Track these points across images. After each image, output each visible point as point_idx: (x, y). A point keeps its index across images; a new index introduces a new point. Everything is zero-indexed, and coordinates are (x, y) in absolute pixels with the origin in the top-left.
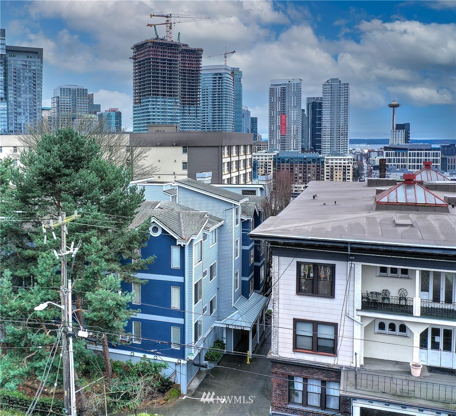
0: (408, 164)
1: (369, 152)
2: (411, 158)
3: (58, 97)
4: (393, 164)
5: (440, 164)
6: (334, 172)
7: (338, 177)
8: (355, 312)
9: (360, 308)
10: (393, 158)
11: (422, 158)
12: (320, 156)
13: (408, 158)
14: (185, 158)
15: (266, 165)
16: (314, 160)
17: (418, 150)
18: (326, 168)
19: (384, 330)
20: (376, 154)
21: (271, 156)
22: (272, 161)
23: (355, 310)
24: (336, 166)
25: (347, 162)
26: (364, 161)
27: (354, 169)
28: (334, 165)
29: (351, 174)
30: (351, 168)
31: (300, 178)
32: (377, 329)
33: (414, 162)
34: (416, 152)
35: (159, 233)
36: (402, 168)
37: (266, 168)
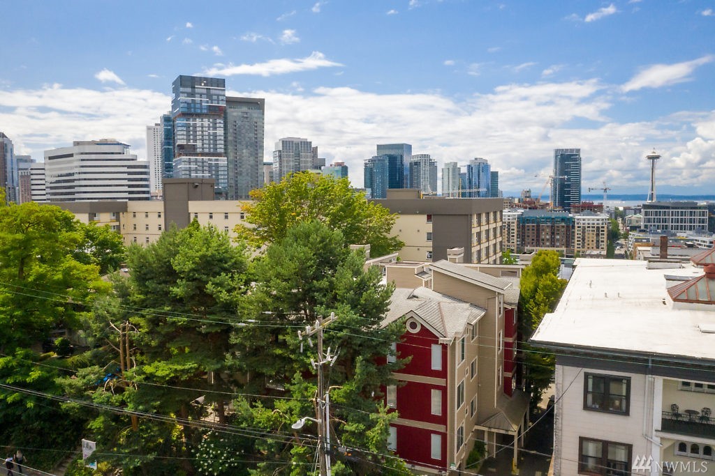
0: (671, 224)
1: (625, 209)
2: (674, 217)
3: (280, 151)
4: (653, 224)
5: (707, 225)
6: (586, 234)
7: (591, 239)
8: (654, 433)
9: (660, 429)
10: (653, 217)
11: (686, 217)
12: (570, 215)
13: (671, 217)
14: (429, 227)
15: (509, 226)
16: (563, 220)
17: (682, 208)
18: (576, 229)
19: (685, 451)
20: (633, 211)
21: (514, 215)
22: (515, 221)
23: (654, 431)
24: (589, 227)
25: (600, 222)
26: (620, 220)
27: (608, 231)
28: (586, 225)
29: (605, 236)
30: (605, 229)
31: (548, 240)
32: (677, 451)
33: (678, 222)
34: (680, 210)
35: (418, 330)
36: (663, 228)
37: (509, 229)
